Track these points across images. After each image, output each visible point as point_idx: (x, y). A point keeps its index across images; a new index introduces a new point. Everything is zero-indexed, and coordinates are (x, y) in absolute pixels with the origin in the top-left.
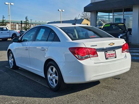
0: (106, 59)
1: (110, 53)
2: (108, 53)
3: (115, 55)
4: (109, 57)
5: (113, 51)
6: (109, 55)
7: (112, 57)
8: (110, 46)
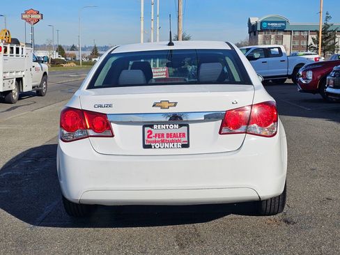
0: (145, 147)
1: (165, 132)
2: (155, 131)
3: (186, 139)
4: (155, 142)
5: (176, 126)
6: (160, 135)
7: (169, 142)
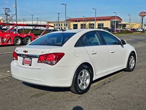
0: (23, 64)
1: (27, 60)
2: (25, 60)
4: (25, 63)
5: (29, 59)
6: (26, 61)
7: (27, 63)
8: (24, 53)
